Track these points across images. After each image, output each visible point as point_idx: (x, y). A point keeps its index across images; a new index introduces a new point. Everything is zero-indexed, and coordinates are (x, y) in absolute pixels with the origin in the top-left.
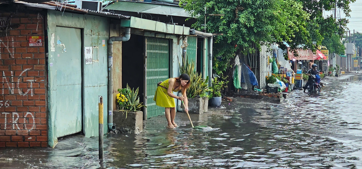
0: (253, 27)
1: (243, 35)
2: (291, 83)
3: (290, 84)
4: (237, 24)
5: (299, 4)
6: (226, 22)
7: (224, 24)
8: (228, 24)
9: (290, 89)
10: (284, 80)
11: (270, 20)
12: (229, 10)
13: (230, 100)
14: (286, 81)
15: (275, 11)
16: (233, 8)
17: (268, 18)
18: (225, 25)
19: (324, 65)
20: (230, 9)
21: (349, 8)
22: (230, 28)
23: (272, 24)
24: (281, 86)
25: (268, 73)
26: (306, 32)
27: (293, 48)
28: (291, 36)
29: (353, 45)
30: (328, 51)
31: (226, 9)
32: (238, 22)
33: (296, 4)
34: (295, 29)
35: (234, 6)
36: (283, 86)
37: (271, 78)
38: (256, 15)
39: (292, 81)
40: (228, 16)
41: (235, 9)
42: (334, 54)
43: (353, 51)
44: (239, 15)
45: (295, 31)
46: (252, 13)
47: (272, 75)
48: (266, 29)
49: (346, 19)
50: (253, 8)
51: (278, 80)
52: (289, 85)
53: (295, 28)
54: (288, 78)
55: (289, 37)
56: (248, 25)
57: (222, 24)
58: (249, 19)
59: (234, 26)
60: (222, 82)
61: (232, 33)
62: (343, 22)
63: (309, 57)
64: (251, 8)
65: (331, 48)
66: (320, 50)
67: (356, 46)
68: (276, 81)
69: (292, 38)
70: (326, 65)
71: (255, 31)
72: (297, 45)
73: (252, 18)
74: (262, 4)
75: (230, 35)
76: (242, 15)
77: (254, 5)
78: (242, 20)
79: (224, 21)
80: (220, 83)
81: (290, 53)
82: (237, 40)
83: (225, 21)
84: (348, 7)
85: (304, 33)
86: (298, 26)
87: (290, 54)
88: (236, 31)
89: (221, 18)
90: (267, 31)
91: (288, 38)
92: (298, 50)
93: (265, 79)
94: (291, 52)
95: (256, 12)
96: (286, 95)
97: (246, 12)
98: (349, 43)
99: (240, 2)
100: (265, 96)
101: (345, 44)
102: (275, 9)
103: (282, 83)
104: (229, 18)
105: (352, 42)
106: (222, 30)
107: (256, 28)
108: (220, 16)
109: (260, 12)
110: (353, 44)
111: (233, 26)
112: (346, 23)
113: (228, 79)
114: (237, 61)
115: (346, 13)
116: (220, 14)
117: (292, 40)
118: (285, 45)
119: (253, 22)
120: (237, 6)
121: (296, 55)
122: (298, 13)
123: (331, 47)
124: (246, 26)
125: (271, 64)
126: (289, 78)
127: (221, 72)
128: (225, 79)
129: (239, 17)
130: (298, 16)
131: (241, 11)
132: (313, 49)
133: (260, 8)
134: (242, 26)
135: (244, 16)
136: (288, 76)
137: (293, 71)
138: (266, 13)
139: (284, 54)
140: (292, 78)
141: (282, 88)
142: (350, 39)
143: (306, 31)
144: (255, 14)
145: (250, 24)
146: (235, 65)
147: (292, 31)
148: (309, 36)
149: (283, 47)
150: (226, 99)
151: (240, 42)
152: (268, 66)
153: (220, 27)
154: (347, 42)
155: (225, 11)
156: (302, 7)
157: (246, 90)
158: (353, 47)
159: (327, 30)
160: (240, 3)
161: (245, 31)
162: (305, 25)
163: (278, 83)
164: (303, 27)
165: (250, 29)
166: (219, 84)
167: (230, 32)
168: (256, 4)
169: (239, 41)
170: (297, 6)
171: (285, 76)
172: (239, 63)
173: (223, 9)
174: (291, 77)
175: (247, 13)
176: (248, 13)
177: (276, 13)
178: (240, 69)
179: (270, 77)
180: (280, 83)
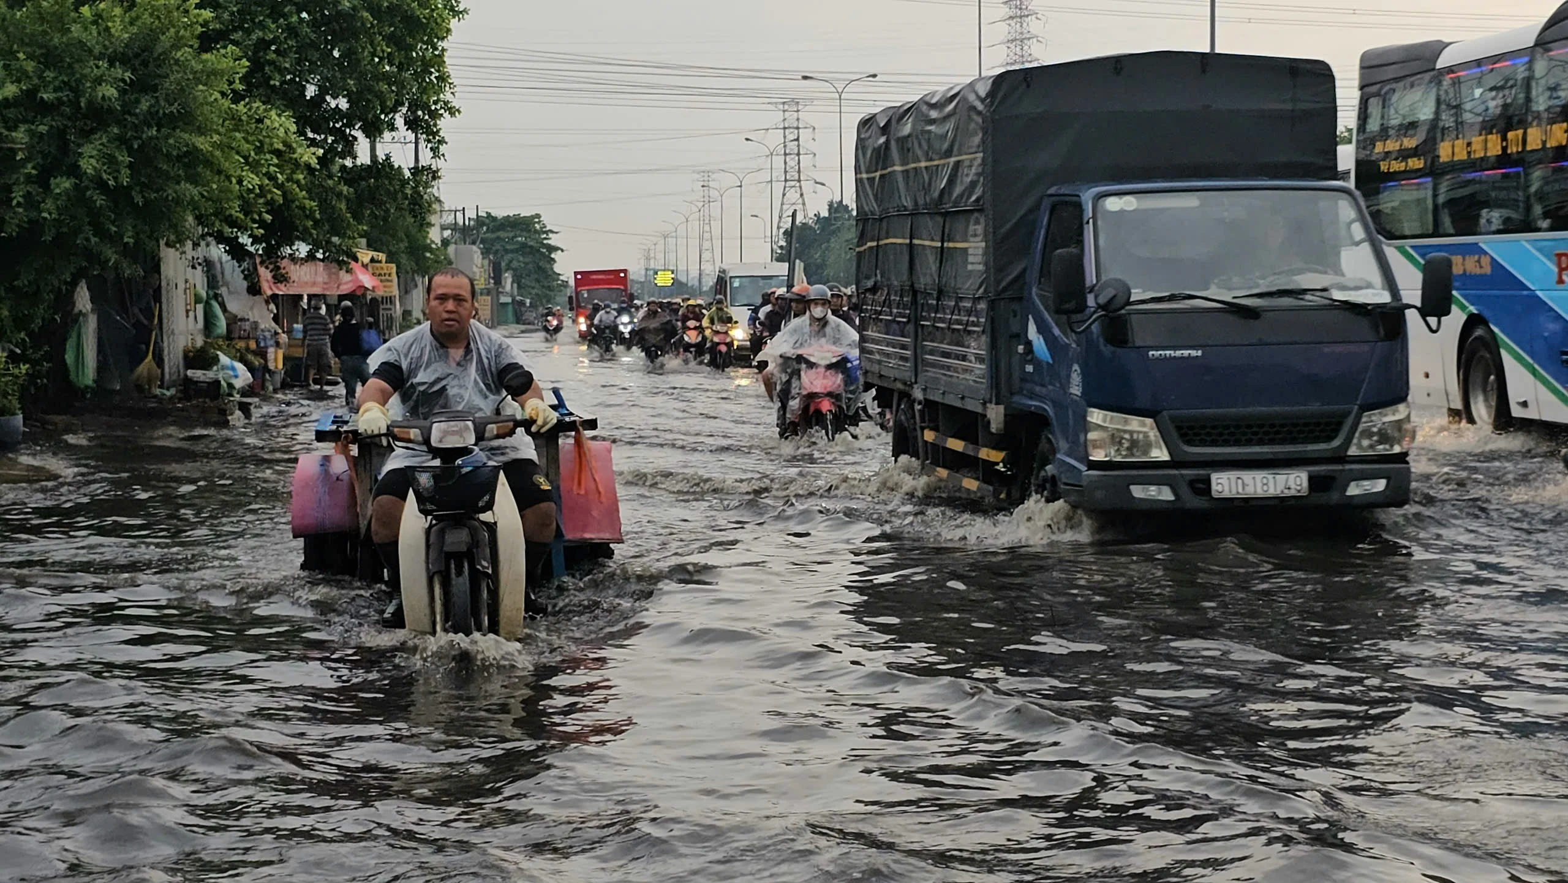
0: (129, 188)
1: (95, 216)
2: (271, 366)
3: (269, 371)
4: (73, 180)
5: (283, 119)
6: (34, 172)
7: (29, 176)
8: (43, 180)
9: (271, 388)
10: (250, 357)
11: (187, 166)
12: (43, 129)
13: (56, 424)
14: (257, 362)
15: (202, 139)
16: (58, 122)
17: (179, 158)
18: (33, 183)
19: (385, 313)
20: (46, 128)
21: (441, 133)
22: (51, 191)
23: (194, 180)
24: (236, 377)
25: (190, 337)
26: (308, 206)
27: (271, 255)
28: (257, 218)
29: (476, 251)
30: (394, 266)
31: (33, 127)
32: (74, 171)
33: (274, 117)
34: (269, 197)
35: (62, 115)
36: (243, 377)
37: (202, 351)
38: (136, 146)
39: (276, 359)
40: (41, 152)
41: (66, 126)
42: (413, 279)
43: (475, 269)
44: (79, 146)
45: (270, 203)
46: (122, 141)
47: (205, 342)
48: (176, 192)
49: (434, 167)
50: (125, 126)
51: (224, 359)
52: (267, 376)
53: (270, 192)
54: (262, 353)
55: (254, 221)
56: (111, 183)
57: (22, 179)
58: (111, 160)
59: (63, 184)
60: (24, 368)
61: (58, 208)
62: (424, 174)
63: (325, 283)
64: (122, 123)
65: (404, 259)
66: (365, 266)
67: (485, 253)
68: (219, 360)
69: (262, 224)
70: (392, 312)
71: (139, 200)
72: (279, 246)
73: (124, 158)
74: (158, 112)
75: (50, 214)
76: (88, 149)
77: (130, 114)
78: (88, 165)
79: (29, 169)
80: (16, 371)
81: (262, 270)
82: (77, 231)
83: (33, 168)
84: (438, 131)
85: (303, 208)
86: (280, 187)
87: (265, 274)
88: (69, 200)
89: (18, 158)
90: (178, 202)
91: (250, 224)
92: (284, 263)
93: (181, 355)
94: (267, 268)
95: (136, 138)
96: (250, 404)
97: (101, 138)
98: (462, 247)
99: (82, 105)
100: (179, 409)
101: (451, 249)
102: (201, 131)
103: (239, 366)
104: (45, 156)
105: (474, 243)
106: (21, 200)
107: (138, 189)
108: (14, 152)
109: (151, 138)
110: (474, 248)
111: (58, 185)
112: (434, 178)
113: (44, 358)
114: (83, 300)
115: (431, 149)
116: (13, 142)
117: (262, 231)
118: (242, 246)
119: (125, 172)
120: (69, 119)
121: (280, 278)
122: (281, 147)
123: (403, 255)
124: (102, 185)
125: (200, 308)
126: (266, 352)
127: (22, 335)
128: (38, 356)
129: (80, 154)
130: (278, 153)
131: (86, 134)
132: (341, 259)
133: (150, 126)
134: (92, 185)
135: (95, 153)
136: (262, 344)
137: (280, 331)
138: (171, 141)
139: (243, 272)
140: (276, 352)
141: (238, 383)
142: (465, 233)
143: (307, 202)
144: (132, 147)
145: (115, 179)
146: (76, 310)
147: (261, 201)
148: (318, 216)
149: (237, 252)
150: (44, 423)
151: (88, 240)
152: (191, 314)
153: (15, 188)
154: (456, 243)
155: (29, 131)
156: (293, 128)
157: (118, 392)
158: (476, 256)
159: (374, 198)
160: (80, 108)
161: (100, 200)
162: (303, 182)
163: (224, 368)
164: (297, 190)
165: (118, 195)
166: (12, 375)
167: (49, 204)
168: (138, 111)
169: (82, 236)
170: (277, 125)
171: (253, 345)
172: (89, 306)
173: (23, 128)
174: (271, 350)
175: (104, 140)
176: (109, 141)
177: (202, 143)
178: (91, 325)
179: (198, 351)
180: (233, 369)
